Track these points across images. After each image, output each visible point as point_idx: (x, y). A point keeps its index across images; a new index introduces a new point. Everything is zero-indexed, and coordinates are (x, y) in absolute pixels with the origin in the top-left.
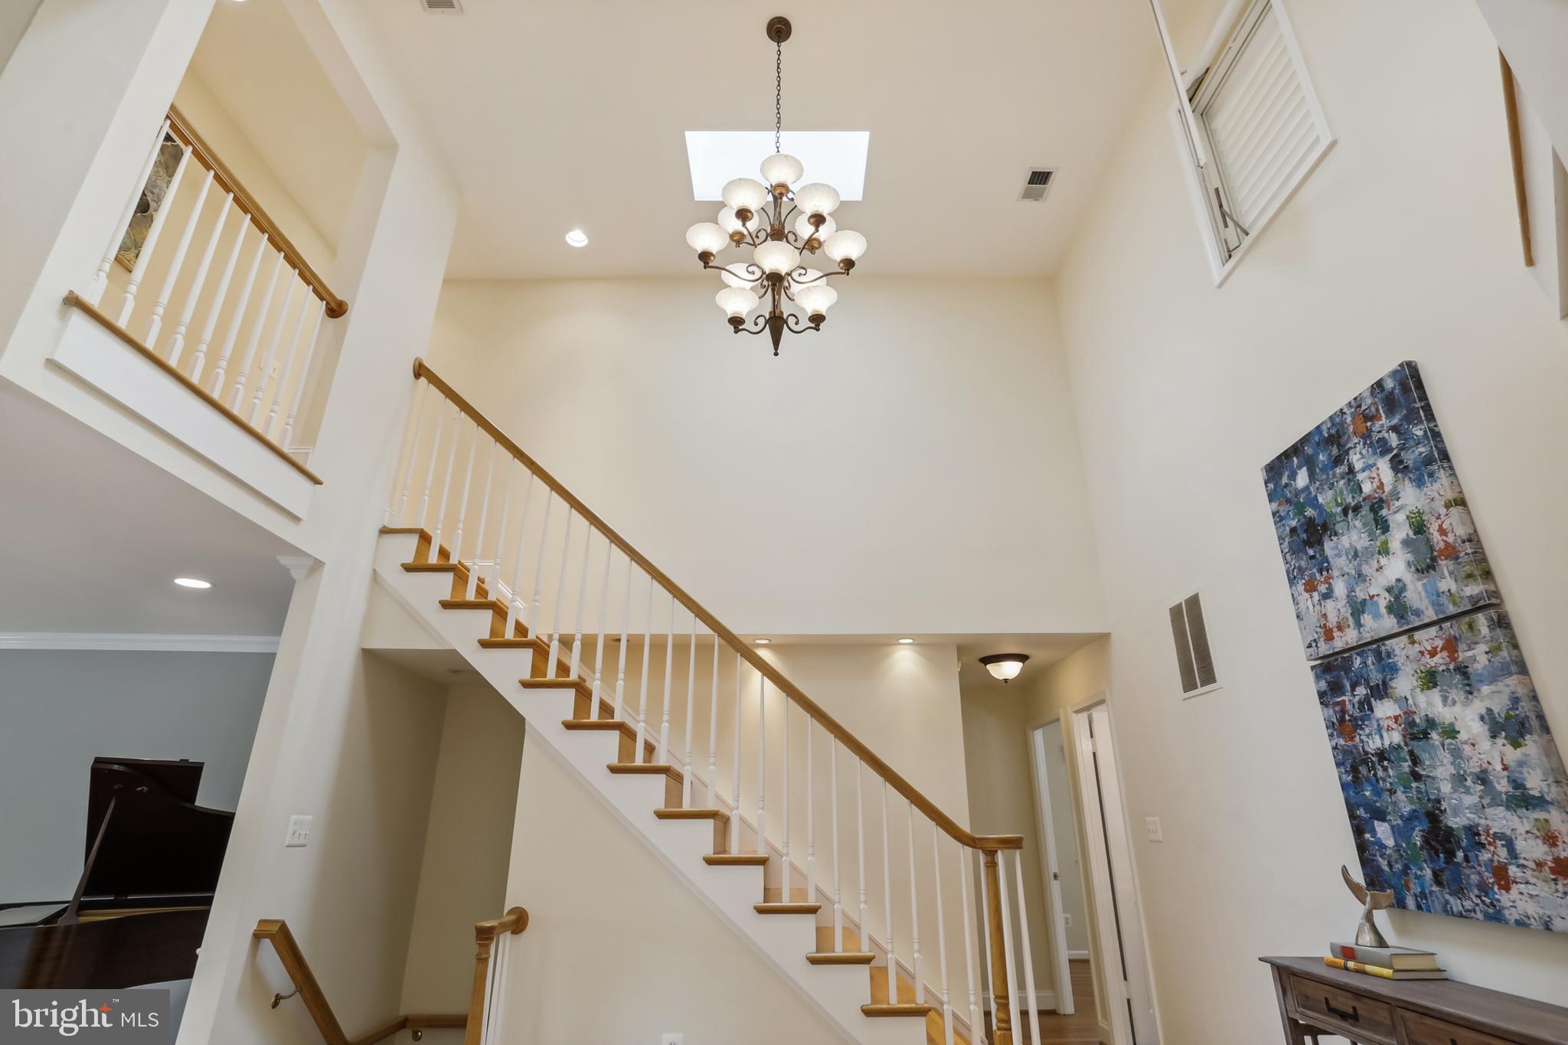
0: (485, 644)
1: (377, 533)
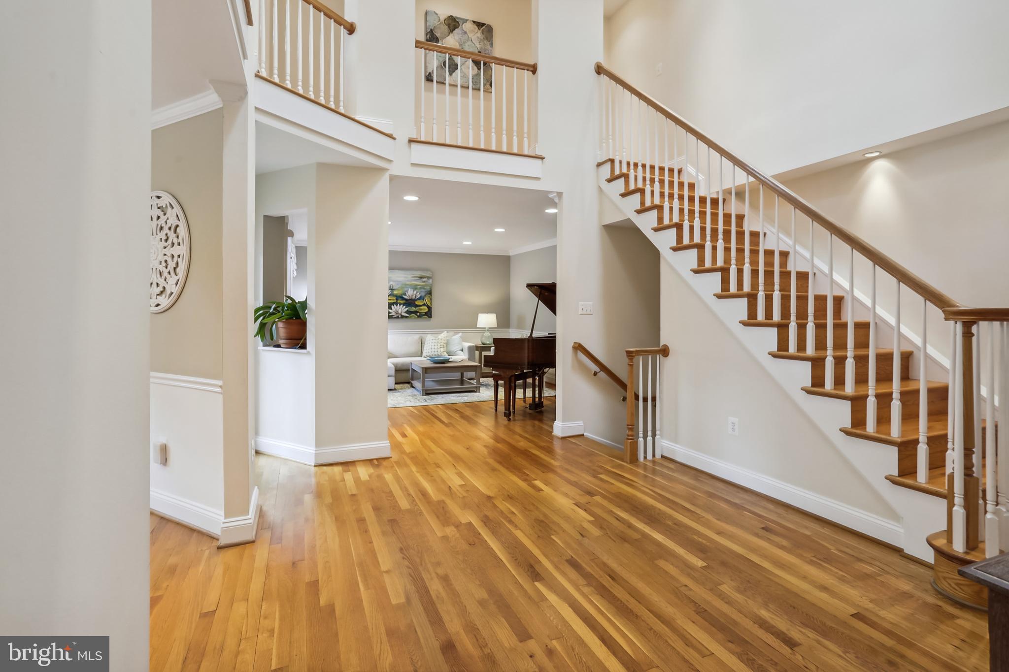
0: (639, 212)
1: (595, 167)
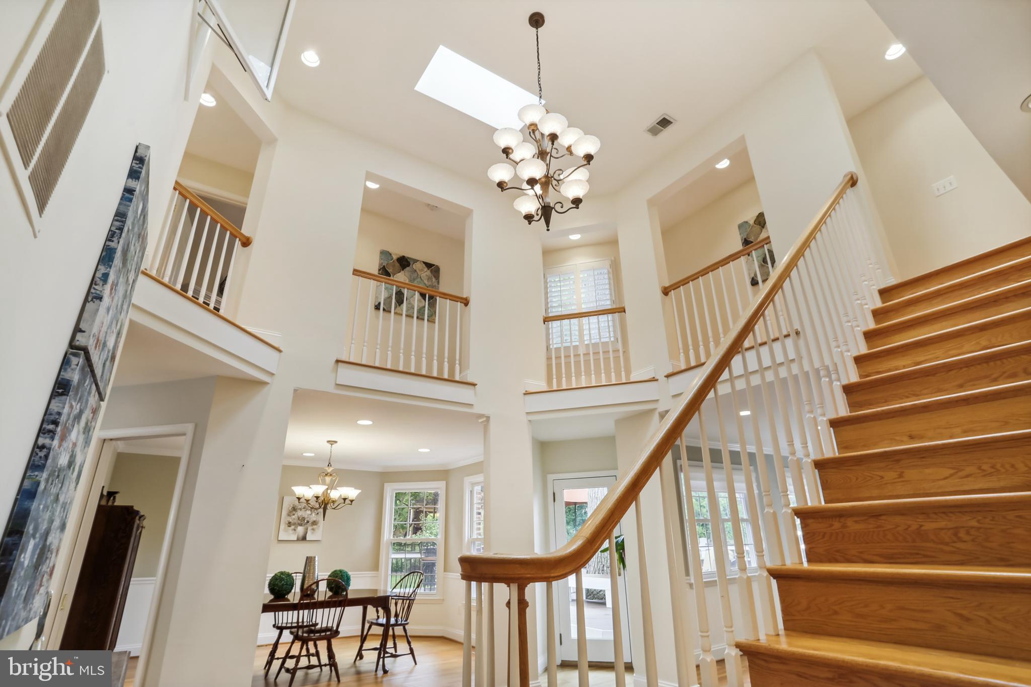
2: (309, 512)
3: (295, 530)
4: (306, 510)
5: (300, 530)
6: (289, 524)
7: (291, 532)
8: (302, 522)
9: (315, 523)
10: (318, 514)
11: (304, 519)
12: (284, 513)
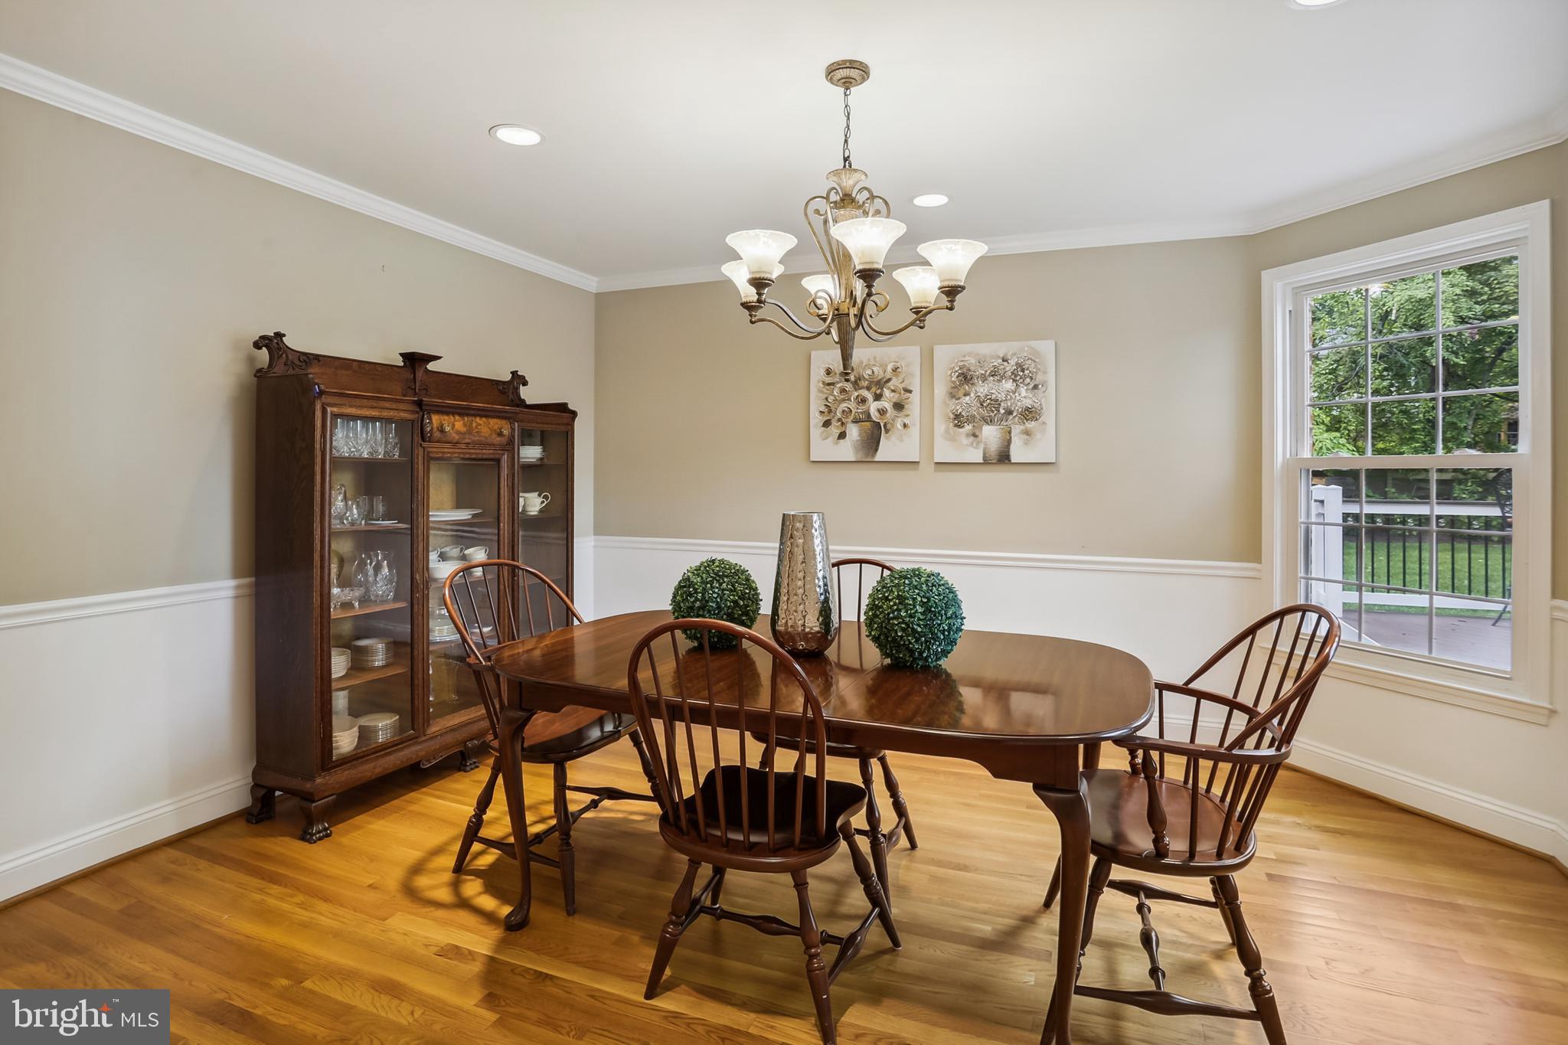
2: (1009, 385)
3: (975, 435)
4: (999, 381)
5: (991, 434)
6: (958, 420)
7: (965, 441)
8: (993, 411)
9: (1030, 414)
10: (1035, 387)
11: (996, 403)
12: (940, 390)
